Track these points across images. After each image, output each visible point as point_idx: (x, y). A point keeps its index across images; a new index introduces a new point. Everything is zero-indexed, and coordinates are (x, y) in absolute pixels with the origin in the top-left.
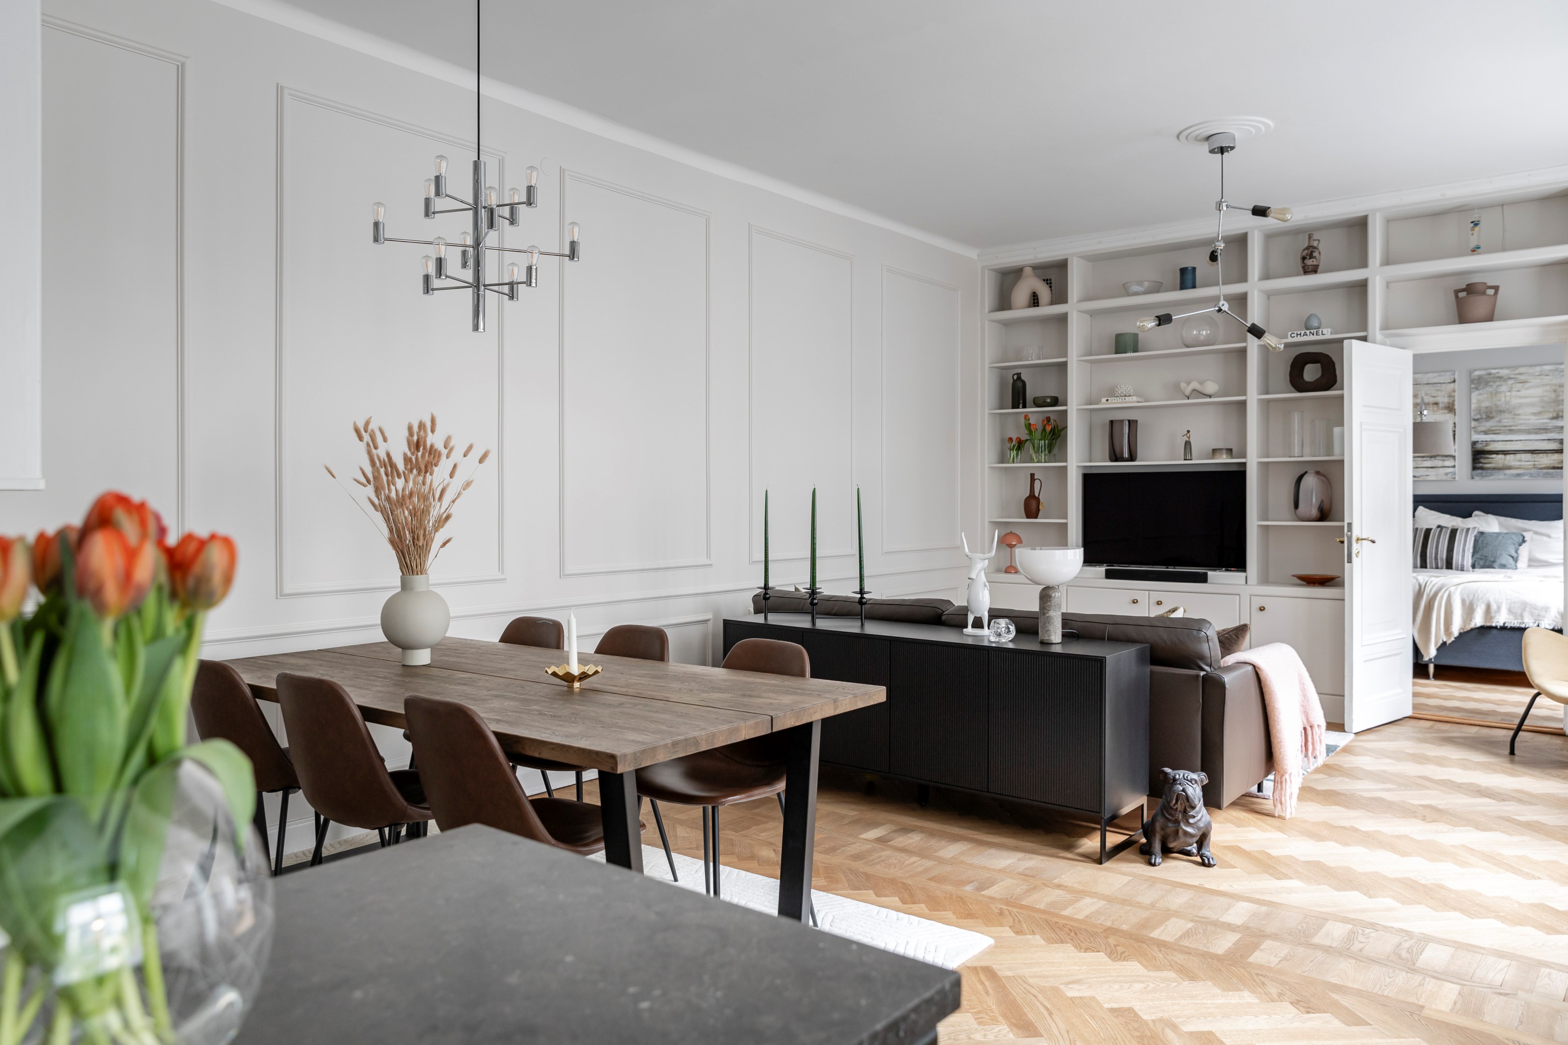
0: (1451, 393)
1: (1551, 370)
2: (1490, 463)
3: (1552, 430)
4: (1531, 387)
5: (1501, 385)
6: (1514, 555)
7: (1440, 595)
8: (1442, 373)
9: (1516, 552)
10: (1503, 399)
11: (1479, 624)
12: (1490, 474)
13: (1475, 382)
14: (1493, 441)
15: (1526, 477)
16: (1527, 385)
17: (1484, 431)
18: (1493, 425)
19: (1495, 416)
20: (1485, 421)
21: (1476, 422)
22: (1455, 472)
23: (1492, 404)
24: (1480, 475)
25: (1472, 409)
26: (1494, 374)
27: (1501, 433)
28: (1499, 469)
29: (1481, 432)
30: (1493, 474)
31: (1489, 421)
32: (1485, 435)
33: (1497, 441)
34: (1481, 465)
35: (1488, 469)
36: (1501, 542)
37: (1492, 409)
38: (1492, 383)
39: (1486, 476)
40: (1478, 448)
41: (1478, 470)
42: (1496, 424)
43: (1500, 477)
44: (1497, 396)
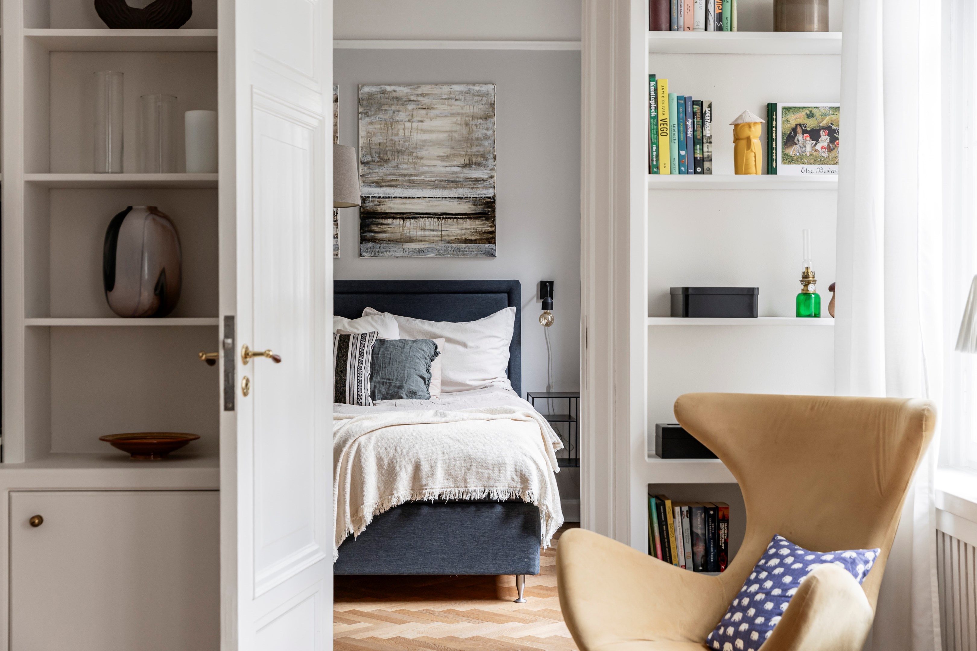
1: (461, 92)
2: (385, 232)
3: (464, 183)
4: (437, 116)
5: (398, 111)
6: (426, 375)
7: (345, 450)
9: (428, 371)
10: (401, 132)
11: (403, 500)
12: (384, 249)
13: (365, 102)
14: (389, 197)
15: (432, 255)
16: (432, 113)
17: (377, 182)
18: (388, 172)
19: (391, 159)
20: (378, 165)
21: (365, 166)
22: (338, 245)
23: (387, 140)
24: (371, 251)
25: (360, 145)
26: (389, 92)
27: (399, 185)
28: (396, 241)
29: (370, 181)
30: (388, 249)
31: (383, 165)
32: (378, 187)
33: (394, 198)
34: (372, 234)
35: (381, 240)
36: (408, 354)
37: (386, 147)
38: (386, 106)
39: (378, 252)
40: (368, 208)
41: (368, 243)
42: (392, 172)
43: (398, 253)
44: (393, 127)
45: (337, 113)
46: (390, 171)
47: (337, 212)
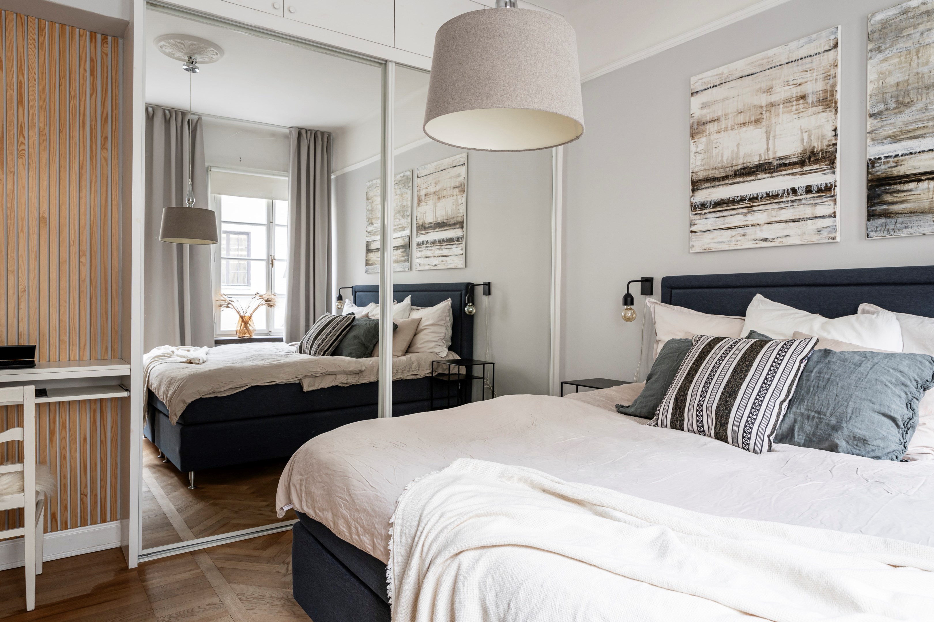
0: (829, 71)
2: (904, 202)
5: (929, 30)
6: (902, 413)
8: (814, 36)
9: (908, 405)
12: (904, 225)
13: (876, 35)
14: (911, 153)
17: (893, 136)
18: (910, 119)
19: (915, 100)
20: (895, 113)
21: (875, 118)
22: (836, 226)
23: (909, 75)
24: (883, 229)
25: (869, 93)
26: (915, 8)
27: (929, 133)
28: (922, 212)
29: (883, 138)
30: (909, 224)
31: (903, 111)
32: (895, 142)
33: (920, 152)
34: (885, 207)
35: (899, 213)
36: (864, 376)
37: (908, 86)
38: (909, 29)
39: (894, 230)
40: (879, 173)
41: (879, 218)
42: (918, 117)
43: (926, 229)
44: (920, 55)
45: (836, 61)
46: (914, 117)
47: (834, 185)
